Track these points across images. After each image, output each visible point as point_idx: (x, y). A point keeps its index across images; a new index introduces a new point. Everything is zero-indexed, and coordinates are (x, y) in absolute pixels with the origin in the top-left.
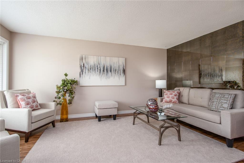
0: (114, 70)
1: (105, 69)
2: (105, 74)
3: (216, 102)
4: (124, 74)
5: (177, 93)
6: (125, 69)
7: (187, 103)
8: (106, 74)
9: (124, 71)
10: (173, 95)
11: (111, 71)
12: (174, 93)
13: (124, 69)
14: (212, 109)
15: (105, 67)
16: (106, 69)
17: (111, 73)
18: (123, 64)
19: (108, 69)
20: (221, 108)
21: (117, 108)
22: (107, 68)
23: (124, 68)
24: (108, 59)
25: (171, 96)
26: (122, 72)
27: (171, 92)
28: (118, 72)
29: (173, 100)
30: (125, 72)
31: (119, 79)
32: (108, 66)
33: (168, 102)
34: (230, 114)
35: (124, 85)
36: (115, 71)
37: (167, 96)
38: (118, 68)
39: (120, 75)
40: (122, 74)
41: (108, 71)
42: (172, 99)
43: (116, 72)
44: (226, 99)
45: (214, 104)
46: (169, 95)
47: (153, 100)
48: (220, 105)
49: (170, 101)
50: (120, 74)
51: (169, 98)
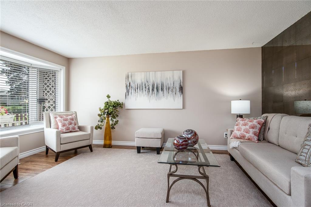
0: (167, 88)
1: (155, 87)
2: (155, 93)
4: (181, 93)
6: (182, 86)
7: (276, 143)
8: (157, 95)
9: (181, 89)
10: (247, 127)
11: (162, 89)
12: (250, 124)
13: (181, 85)
15: (154, 85)
16: (156, 88)
17: (163, 92)
18: (180, 79)
19: (159, 87)
22: (157, 86)
23: (182, 84)
24: (159, 74)
25: (243, 128)
26: (178, 90)
27: (246, 121)
28: (172, 90)
29: (247, 135)
30: (182, 90)
31: (174, 100)
32: (158, 84)
33: (239, 138)
35: (182, 108)
36: (169, 90)
37: (237, 127)
38: (172, 85)
39: (175, 94)
40: (178, 93)
41: (158, 90)
42: (245, 134)
43: (170, 90)
46: (240, 126)
49: (242, 137)
50: (175, 93)
51: (241, 131)
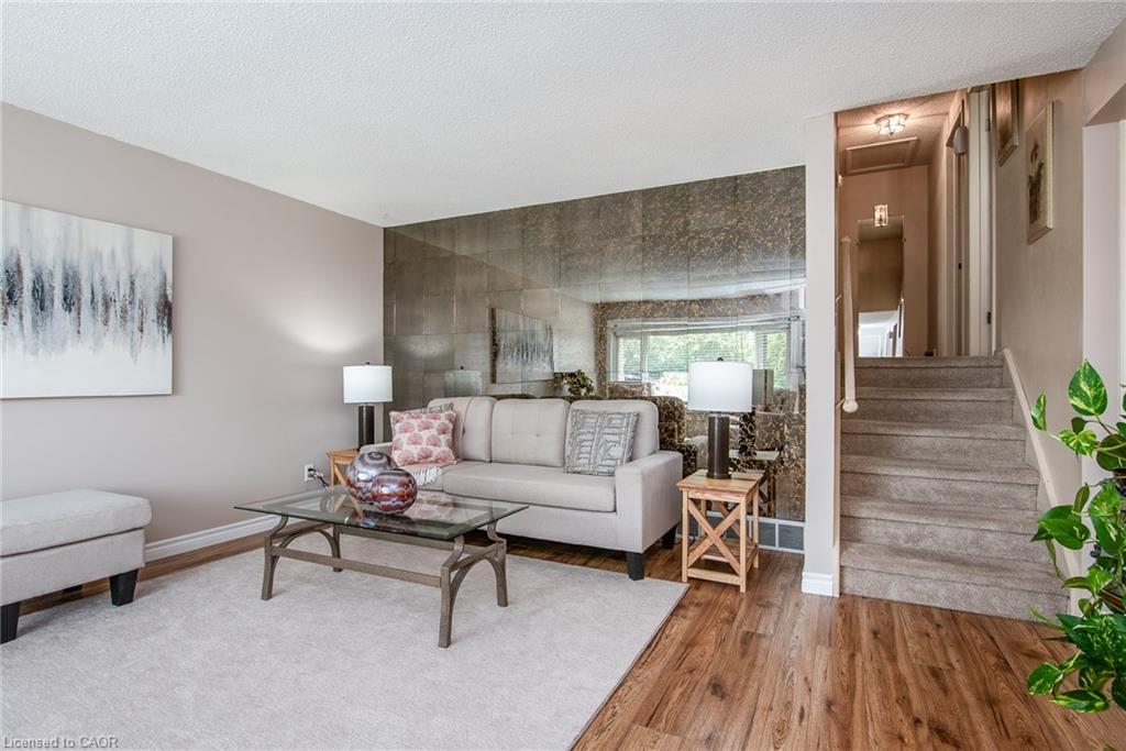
0: (99, 298)
1: (27, 284)
2: (28, 316)
3: (590, 443)
4: (166, 329)
5: (447, 422)
6: (170, 298)
7: (484, 456)
8: (34, 323)
9: (167, 311)
10: (434, 432)
11: (69, 302)
12: (436, 423)
13: (165, 296)
14: (579, 469)
15: (20, 272)
16: (34, 290)
17: (74, 314)
18: (161, 268)
19: (53, 288)
20: (604, 463)
21: (141, 532)
22: (38, 280)
23: (169, 292)
24: (48, 225)
25: (425, 434)
26: (152, 313)
27: (424, 419)
28: (124, 311)
29: (436, 451)
30: (170, 315)
31: (134, 355)
32: (45, 272)
33: (414, 463)
34: (640, 476)
35: (170, 392)
36: (107, 307)
37: (408, 435)
38: (125, 289)
39: (136, 331)
40: (152, 326)
41: (47, 303)
42: (432, 448)
43: (112, 311)
44: (617, 431)
45: (583, 449)
46: (416, 431)
47: (381, 458)
48: (602, 451)
49: (424, 458)
50: (137, 325)
51: (420, 444)
